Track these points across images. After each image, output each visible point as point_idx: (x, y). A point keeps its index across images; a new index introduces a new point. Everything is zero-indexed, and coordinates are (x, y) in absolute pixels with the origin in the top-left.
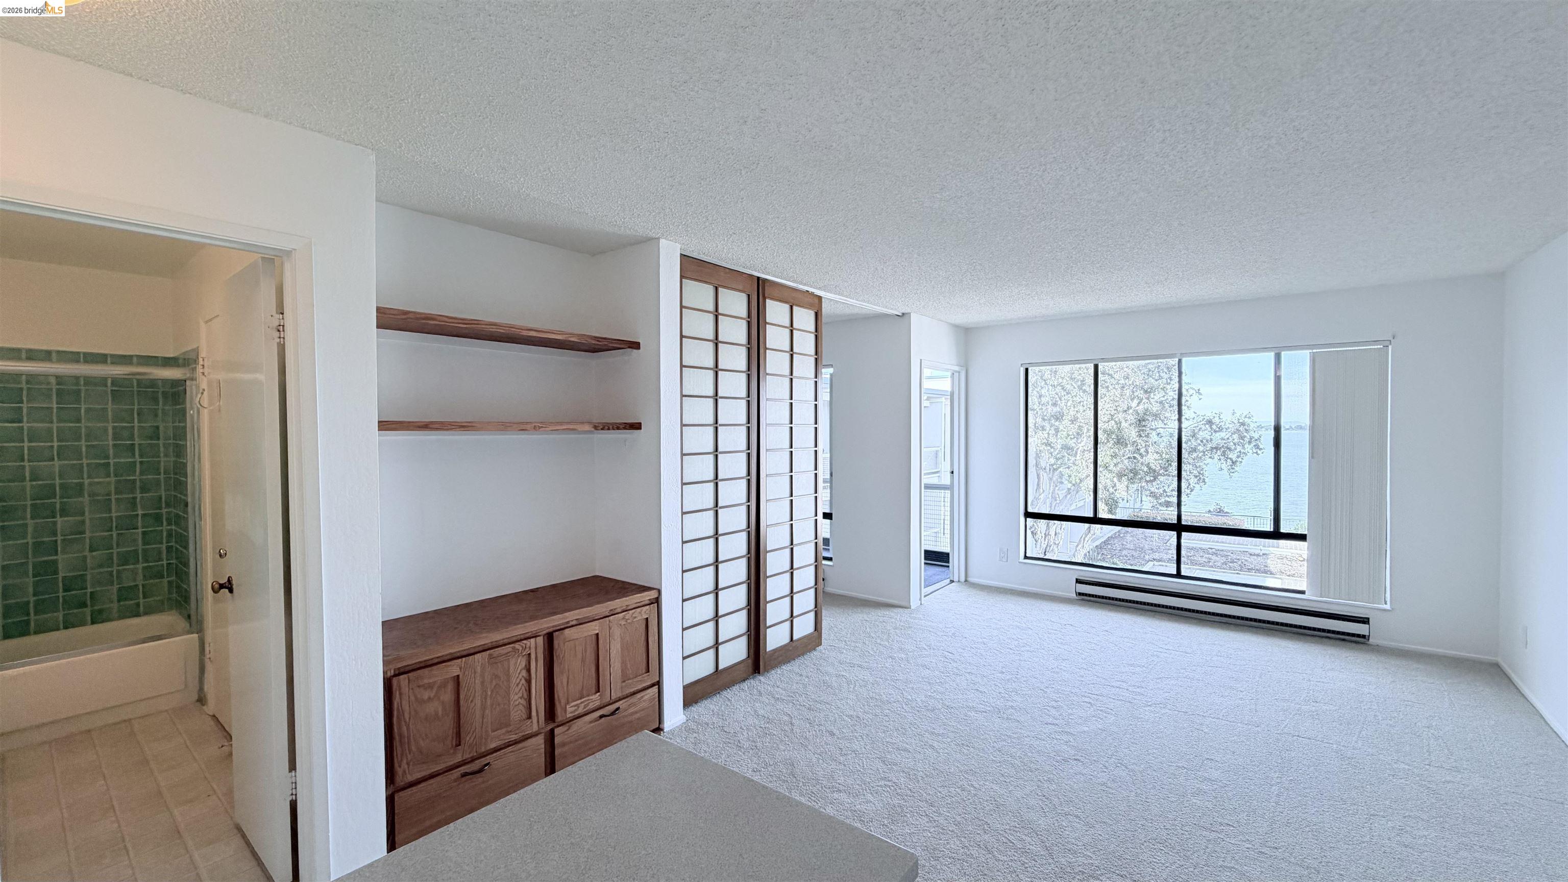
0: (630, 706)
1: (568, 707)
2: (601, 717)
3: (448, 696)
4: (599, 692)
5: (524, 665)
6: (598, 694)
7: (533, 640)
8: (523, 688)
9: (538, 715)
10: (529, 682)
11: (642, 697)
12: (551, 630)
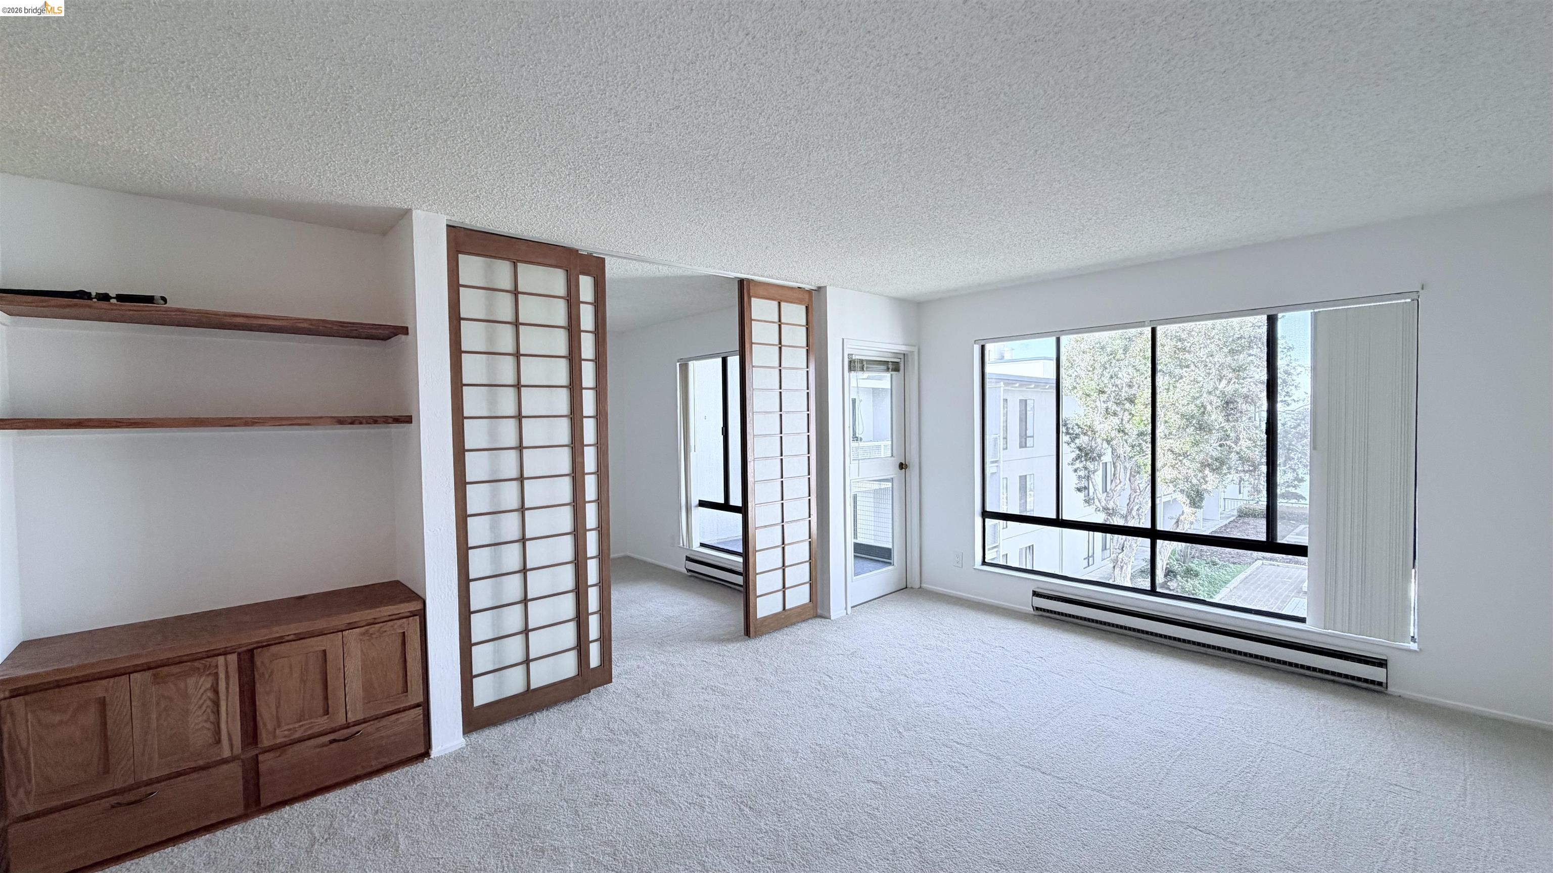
0: (378, 730)
1: (277, 731)
2: (332, 742)
3: (90, 718)
4: (328, 714)
5: (209, 685)
6: (326, 717)
7: (221, 659)
8: (209, 710)
9: (230, 739)
10: (216, 704)
11: (397, 719)
12: (252, 646)
